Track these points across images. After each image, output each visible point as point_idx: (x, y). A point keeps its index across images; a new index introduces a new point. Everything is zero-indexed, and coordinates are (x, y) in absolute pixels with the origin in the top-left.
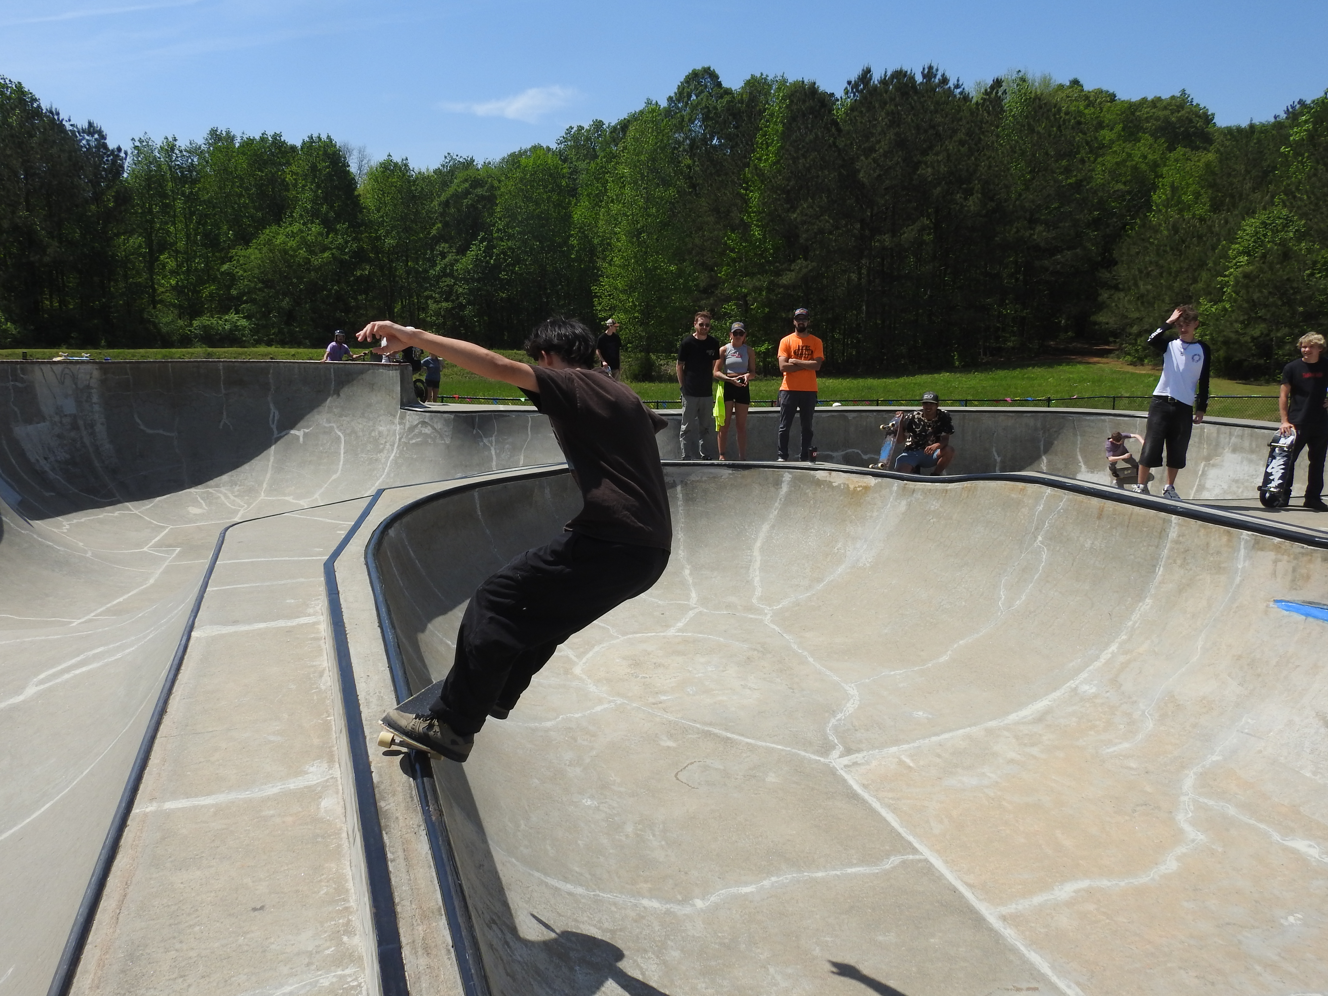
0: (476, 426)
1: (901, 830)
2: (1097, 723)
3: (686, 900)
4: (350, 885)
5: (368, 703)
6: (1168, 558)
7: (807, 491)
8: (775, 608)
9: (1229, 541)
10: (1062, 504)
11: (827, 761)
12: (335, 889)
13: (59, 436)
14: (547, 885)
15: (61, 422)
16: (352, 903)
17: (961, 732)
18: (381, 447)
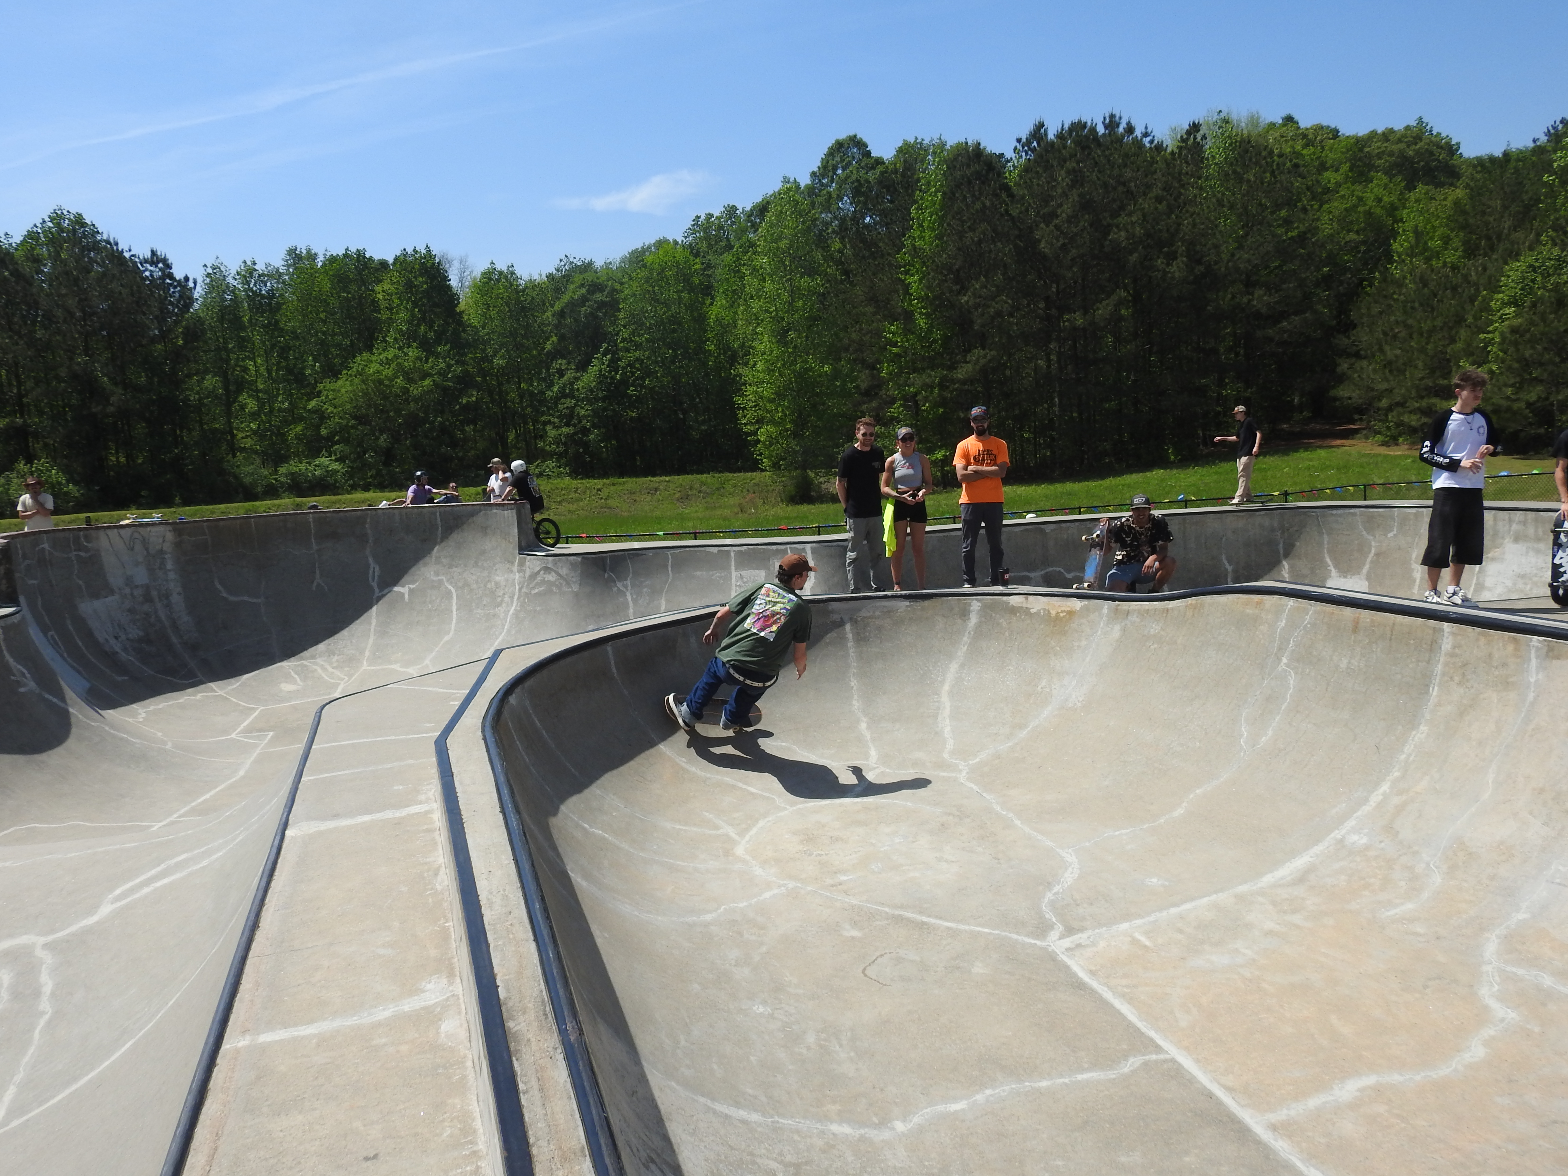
0: (608, 569)
1: (1140, 1025)
2: (1372, 880)
3: (883, 1123)
4: (478, 1124)
5: (491, 904)
6: (1444, 674)
7: (1001, 621)
8: (971, 762)
9: (1516, 649)
10: (1308, 617)
11: (1044, 944)
12: (460, 1129)
13: (131, 611)
14: (715, 1112)
15: (132, 595)
16: (481, 1146)
17: (1205, 900)
18: (499, 599)
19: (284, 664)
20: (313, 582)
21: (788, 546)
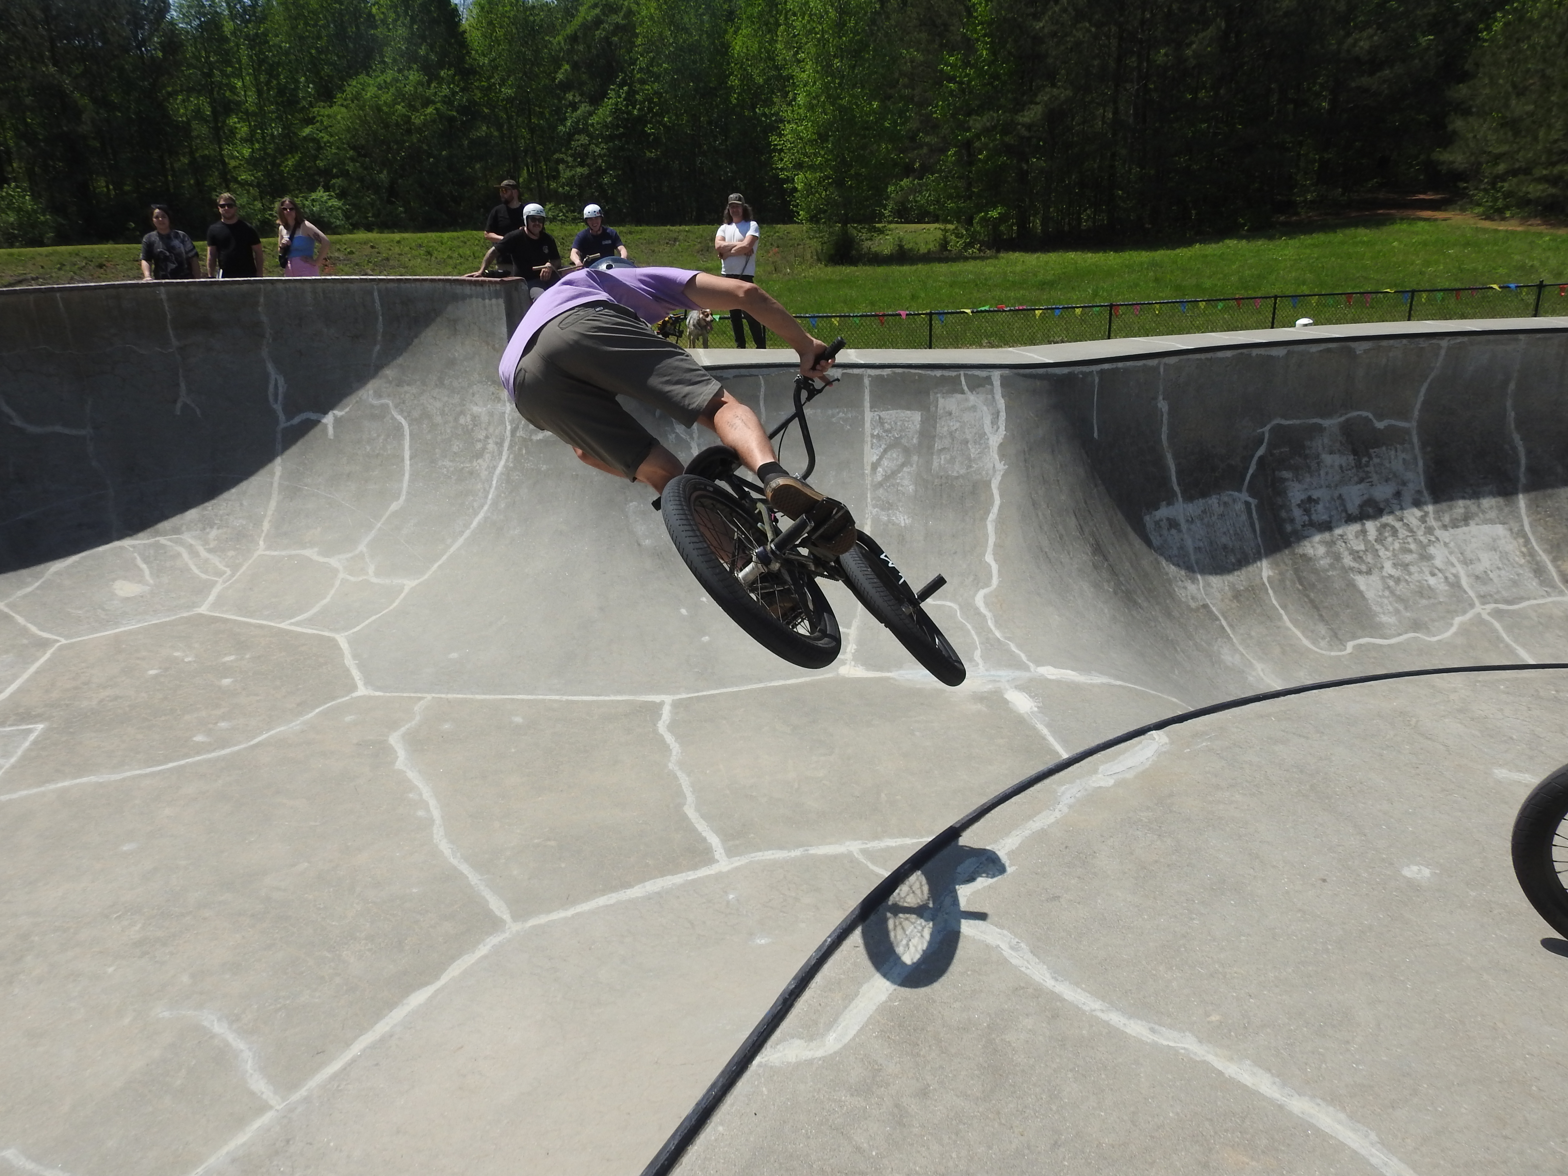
18: (479, 446)
19: (127, 543)
20: (175, 402)
21: (962, 372)
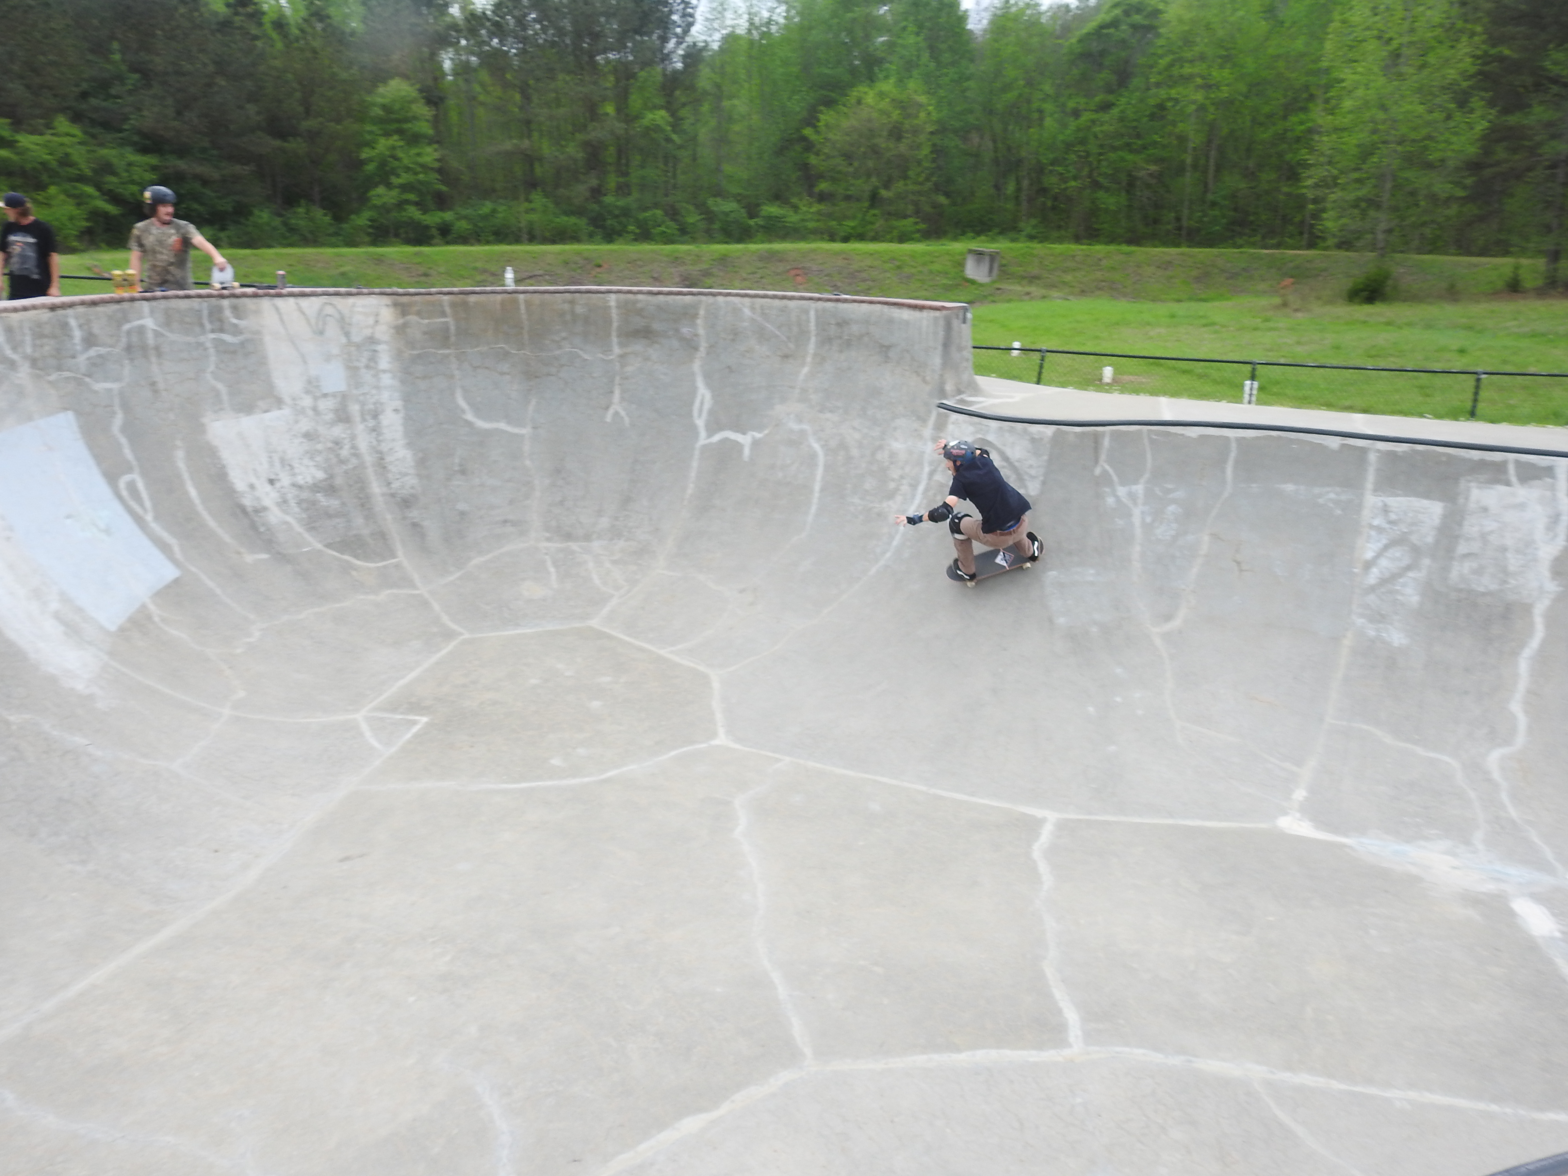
0: (1103, 457)
13: (309, 436)
15: (315, 409)
18: (892, 486)
21: (1512, 457)
